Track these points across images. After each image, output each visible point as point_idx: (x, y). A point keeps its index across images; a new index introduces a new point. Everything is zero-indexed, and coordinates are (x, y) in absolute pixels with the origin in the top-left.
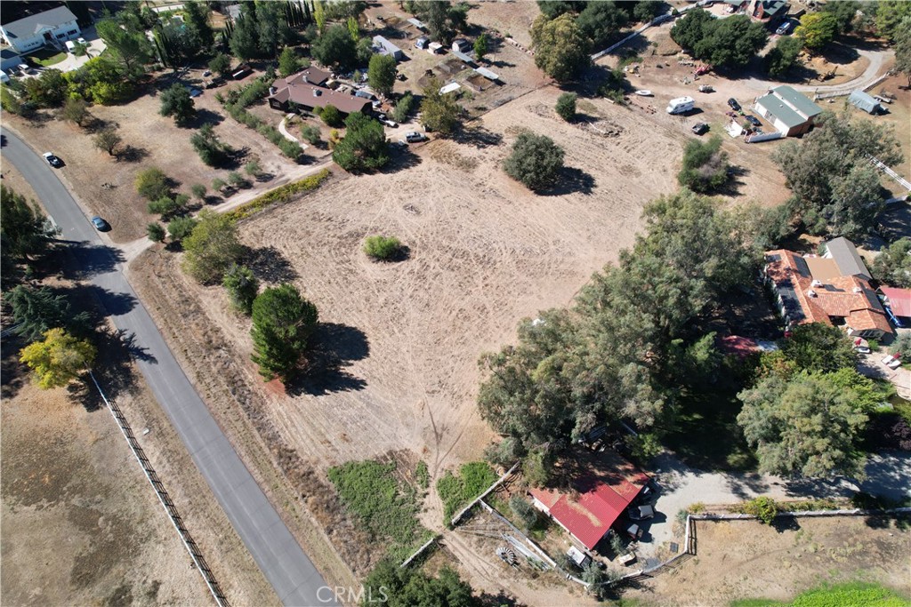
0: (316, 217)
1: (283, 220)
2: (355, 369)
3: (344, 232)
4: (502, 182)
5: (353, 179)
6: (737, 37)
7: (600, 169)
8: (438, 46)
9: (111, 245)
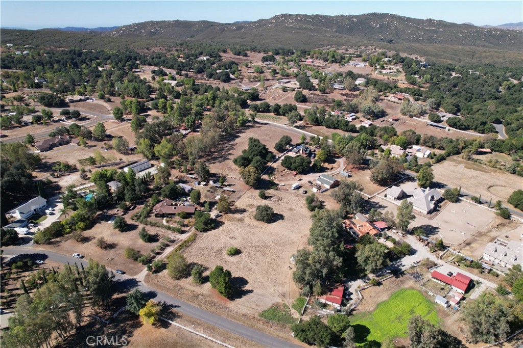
0: (202, 249)
1: (190, 253)
2: (247, 287)
3: (215, 250)
4: (255, 223)
5: (205, 234)
6: (303, 162)
7: (282, 211)
8: (205, 183)
9: (131, 277)
